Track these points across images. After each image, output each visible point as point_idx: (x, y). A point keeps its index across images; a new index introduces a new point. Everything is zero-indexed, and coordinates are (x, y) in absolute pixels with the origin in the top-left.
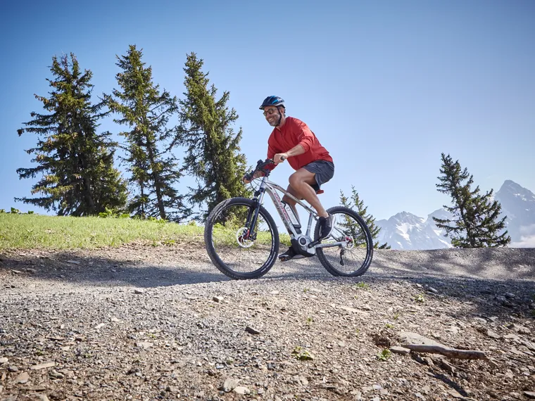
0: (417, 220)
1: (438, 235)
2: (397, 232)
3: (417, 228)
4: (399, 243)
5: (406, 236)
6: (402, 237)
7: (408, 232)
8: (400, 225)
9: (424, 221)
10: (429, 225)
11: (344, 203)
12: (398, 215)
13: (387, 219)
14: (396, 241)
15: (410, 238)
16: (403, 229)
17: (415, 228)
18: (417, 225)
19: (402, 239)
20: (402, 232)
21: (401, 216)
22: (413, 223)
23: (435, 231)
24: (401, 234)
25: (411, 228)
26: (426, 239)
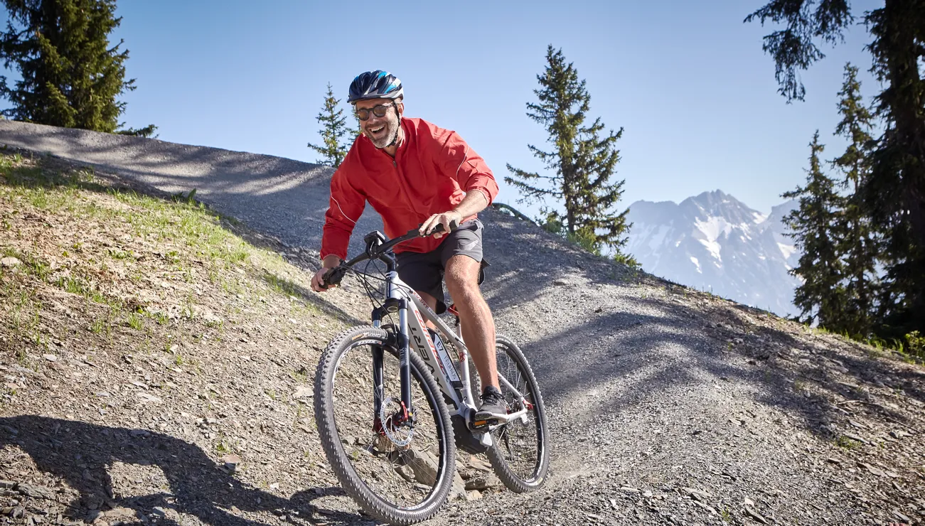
0: (745, 213)
1: (787, 256)
2: (694, 234)
3: (741, 233)
4: (695, 260)
5: (714, 248)
6: (703, 247)
7: (720, 239)
8: (704, 219)
9: (759, 220)
10: (768, 232)
11: (330, 109)
12: (703, 197)
13: (678, 202)
14: (688, 253)
15: (721, 252)
16: (710, 230)
17: (736, 234)
18: (744, 226)
19: (702, 252)
20: (705, 238)
21: (710, 201)
22: (734, 220)
23: (780, 245)
24: (703, 242)
25: (728, 230)
26: (759, 261)
